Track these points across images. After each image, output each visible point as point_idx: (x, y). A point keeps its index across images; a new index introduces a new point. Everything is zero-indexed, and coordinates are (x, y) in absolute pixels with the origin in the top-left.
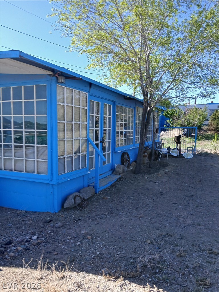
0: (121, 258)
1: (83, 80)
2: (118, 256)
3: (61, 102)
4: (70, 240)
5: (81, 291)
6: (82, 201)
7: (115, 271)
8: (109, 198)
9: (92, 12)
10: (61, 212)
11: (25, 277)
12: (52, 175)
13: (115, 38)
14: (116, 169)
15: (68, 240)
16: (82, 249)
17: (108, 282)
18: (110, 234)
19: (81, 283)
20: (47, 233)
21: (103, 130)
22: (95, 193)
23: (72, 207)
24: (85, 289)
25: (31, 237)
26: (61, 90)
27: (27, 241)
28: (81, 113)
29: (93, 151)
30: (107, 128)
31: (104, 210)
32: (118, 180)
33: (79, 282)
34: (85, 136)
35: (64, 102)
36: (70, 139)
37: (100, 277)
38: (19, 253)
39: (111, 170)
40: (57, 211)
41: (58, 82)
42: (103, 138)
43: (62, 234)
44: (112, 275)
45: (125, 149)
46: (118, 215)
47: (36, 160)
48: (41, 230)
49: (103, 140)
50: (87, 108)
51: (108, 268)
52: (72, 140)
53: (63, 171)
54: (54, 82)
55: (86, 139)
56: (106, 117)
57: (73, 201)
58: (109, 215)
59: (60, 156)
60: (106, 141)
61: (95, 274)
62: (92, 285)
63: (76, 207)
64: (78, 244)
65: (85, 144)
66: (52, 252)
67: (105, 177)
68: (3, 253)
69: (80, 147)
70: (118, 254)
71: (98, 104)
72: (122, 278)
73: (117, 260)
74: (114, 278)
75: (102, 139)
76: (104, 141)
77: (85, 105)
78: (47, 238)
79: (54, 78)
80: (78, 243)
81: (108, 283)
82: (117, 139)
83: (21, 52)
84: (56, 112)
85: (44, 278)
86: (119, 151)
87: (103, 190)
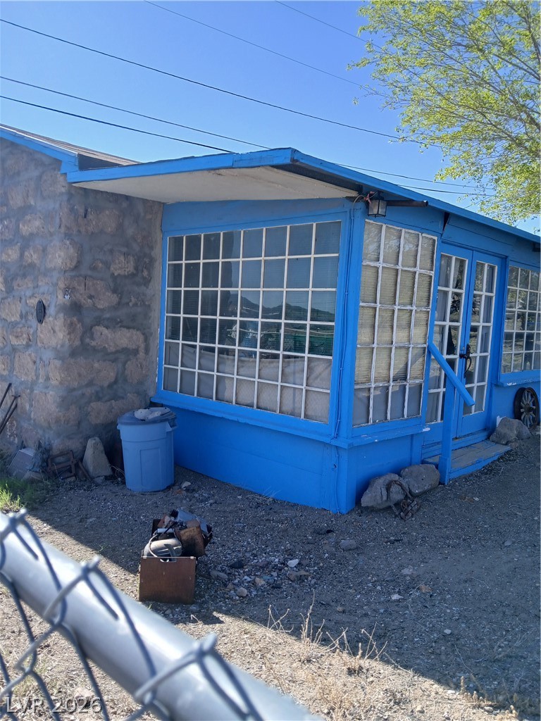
0: (511, 657)
1: (430, 206)
2: (503, 651)
3: (371, 261)
4: (374, 586)
5: (403, 714)
6: (406, 497)
7: (493, 686)
8: (477, 499)
9: (459, 44)
10: (354, 515)
11: (270, 649)
12: (338, 427)
13: (516, 102)
14: (497, 429)
15: (370, 585)
16: (406, 614)
17: (475, 711)
18: (478, 591)
19: (402, 695)
20: (321, 558)
21: (469, 329)
22: (440, 483)
23: (381, 507)
24: (412, 711)
25: (286, 560)
26: (374, 231)
27: (275, 568)
28: (416, 286)
29: (439, 378)
30: (481, 324)
31: (463, 529)
32: (502, 457)
33: (399, 693)
34: (421, 340)
35: (378, 260)
36: (385, 346)
37: (454, 692)
38: (257, 591)
39: (485, 430)
40: (344, 511)
41: (369, 215)
42: (468, 347)
43: (355, 567)
44: (486, 695)
45: (526, 380)
46: (502, 546)
47: (304, 387)
48: (307, 548)
49: (468, 352)
50: (432, 273)
51: (475, 675)
52: (391, 348)
53: (364, 420)
54: (358, 214)
55: (425, 348)
56: (481, 296)
57: (385, 493)
58: (476, 543)
59: (358, 384)
60: (477, 354)
61: (439, 682)
62: (431, 708)
63: (390, 507)
64: (393, 598)
65: (421, 360)
66: (332, 604)
67: (468, 444)
68: (225, 585)
69: (407, 364)
70: (502, 645)
71: (462, 263)
72: (514, 711)
73: (499, 660)
74: (490, 706)
75: (465, 348)
76: (471, 355)
77: (429, 265)
78: (319, 568)
79: (361, 205)
80: (395, 597)
81: (474, 714)
82: (505, 352)
83: (295, 151)
84: (358, 283)
85: (314, 660)
86: (510, 384)
87: (459, 477)
